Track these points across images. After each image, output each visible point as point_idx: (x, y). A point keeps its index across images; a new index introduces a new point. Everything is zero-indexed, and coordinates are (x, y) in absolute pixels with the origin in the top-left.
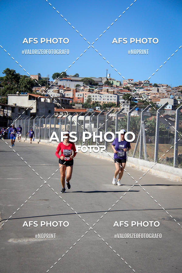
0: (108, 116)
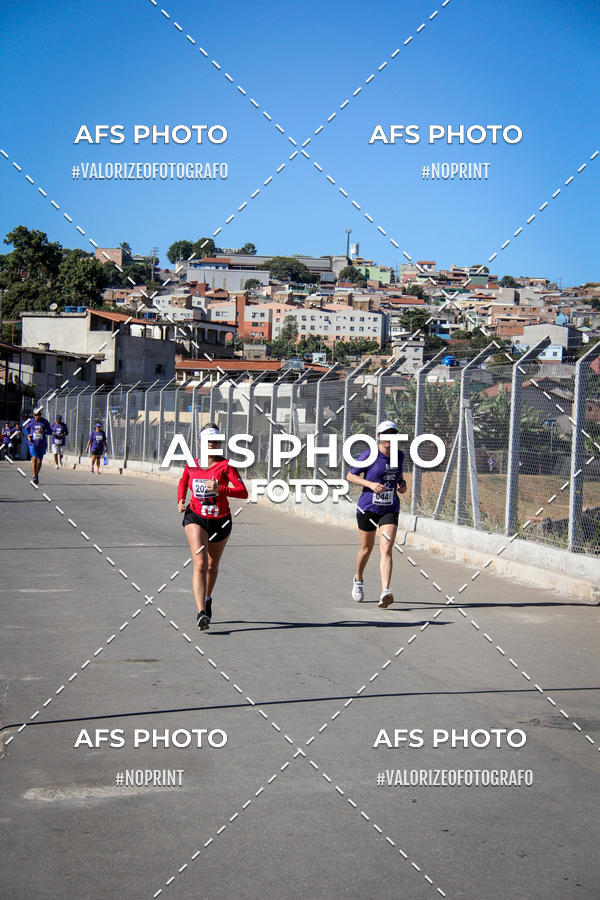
0: (351, 382)
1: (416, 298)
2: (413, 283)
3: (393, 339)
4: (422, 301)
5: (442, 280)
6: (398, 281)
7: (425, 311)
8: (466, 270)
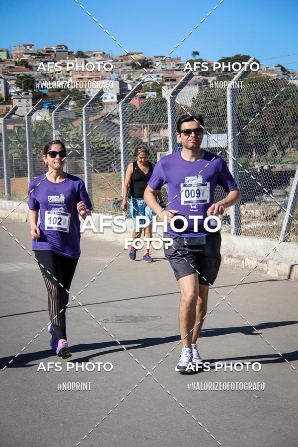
1: (24, 68)
2: (21, 58)
3: (12, 94)
4: (28, 69)
5: (40, 56)
6: (12, 57)
7: (31, 75)
8: (54, 48)
